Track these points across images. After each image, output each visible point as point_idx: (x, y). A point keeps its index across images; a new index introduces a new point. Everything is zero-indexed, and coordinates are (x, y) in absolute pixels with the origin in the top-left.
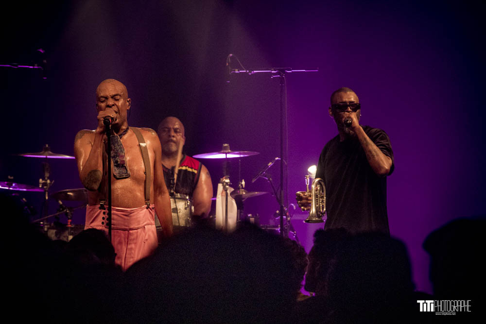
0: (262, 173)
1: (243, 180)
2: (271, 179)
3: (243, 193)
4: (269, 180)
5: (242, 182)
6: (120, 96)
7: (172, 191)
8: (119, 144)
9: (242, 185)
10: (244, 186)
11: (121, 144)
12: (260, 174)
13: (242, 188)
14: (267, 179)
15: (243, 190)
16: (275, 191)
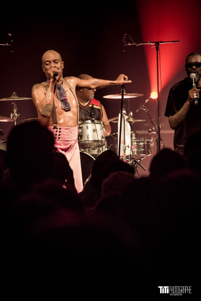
0: (142, 107)
1: (131, 112)
2: (147, 110)
3: (131, 120)
4: (146, 110)
5: (130, 113)
6: (58, 60)
7: (93, 119)
8: (62, 89)
9: (130, 115)
10: (132, 116)
11: (64, 89)
12: (141, 107)
13: (131, 117)
14: (145, 110)
15: (131, 118)
16: (150, 117)
